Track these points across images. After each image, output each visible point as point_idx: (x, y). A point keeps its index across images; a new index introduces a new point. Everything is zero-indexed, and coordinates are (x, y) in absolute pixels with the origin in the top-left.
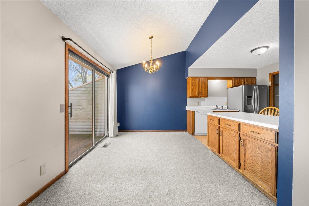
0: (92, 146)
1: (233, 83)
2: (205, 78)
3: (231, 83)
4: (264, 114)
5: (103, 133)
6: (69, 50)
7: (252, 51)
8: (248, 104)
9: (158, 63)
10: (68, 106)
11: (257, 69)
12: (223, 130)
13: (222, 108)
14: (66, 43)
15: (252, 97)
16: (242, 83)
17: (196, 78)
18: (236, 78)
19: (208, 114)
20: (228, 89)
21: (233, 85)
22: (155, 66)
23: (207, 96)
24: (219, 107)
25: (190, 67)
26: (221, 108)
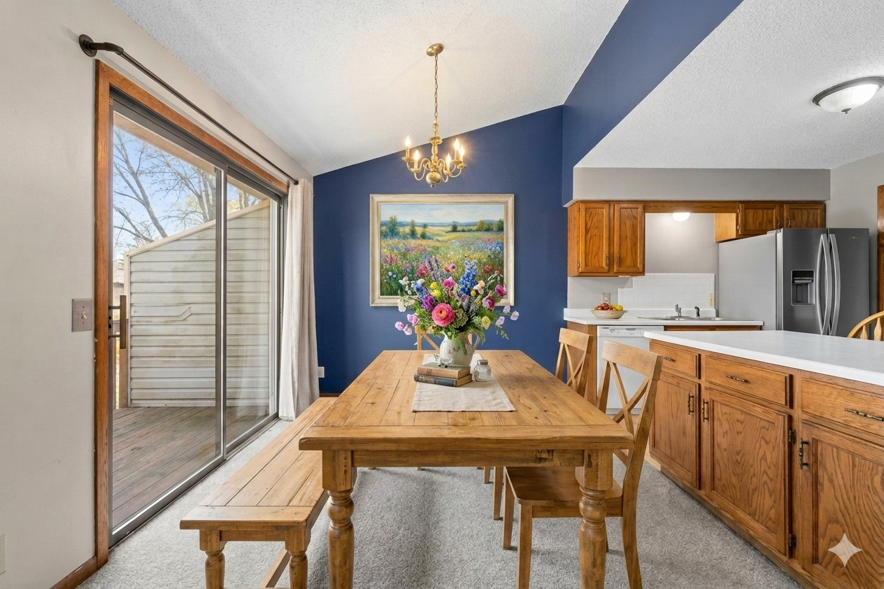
0: (216, 456)
1: (737, 224)
2: (634, 206)
3: (729, 222)
4: (871, 337)
5: (261, 402)
6: (113, 91)
7: (817, 99)
8: (796, 301)
9: (460, 149)
10: (111, 308)
11: (828, 171)
12: (713, 398)
13: (698, 314)
14: (97, 62)
15: (811, 274)
16: (771, 222)
17: (600, 205)
18: (748, 205)
19: (649, 334)
20: (720, 244)
21: (737, 230)
22: (448, 160)
23: (641, 270)
24: (688, 310)
25: (579, 165)
26: (695, 316)
